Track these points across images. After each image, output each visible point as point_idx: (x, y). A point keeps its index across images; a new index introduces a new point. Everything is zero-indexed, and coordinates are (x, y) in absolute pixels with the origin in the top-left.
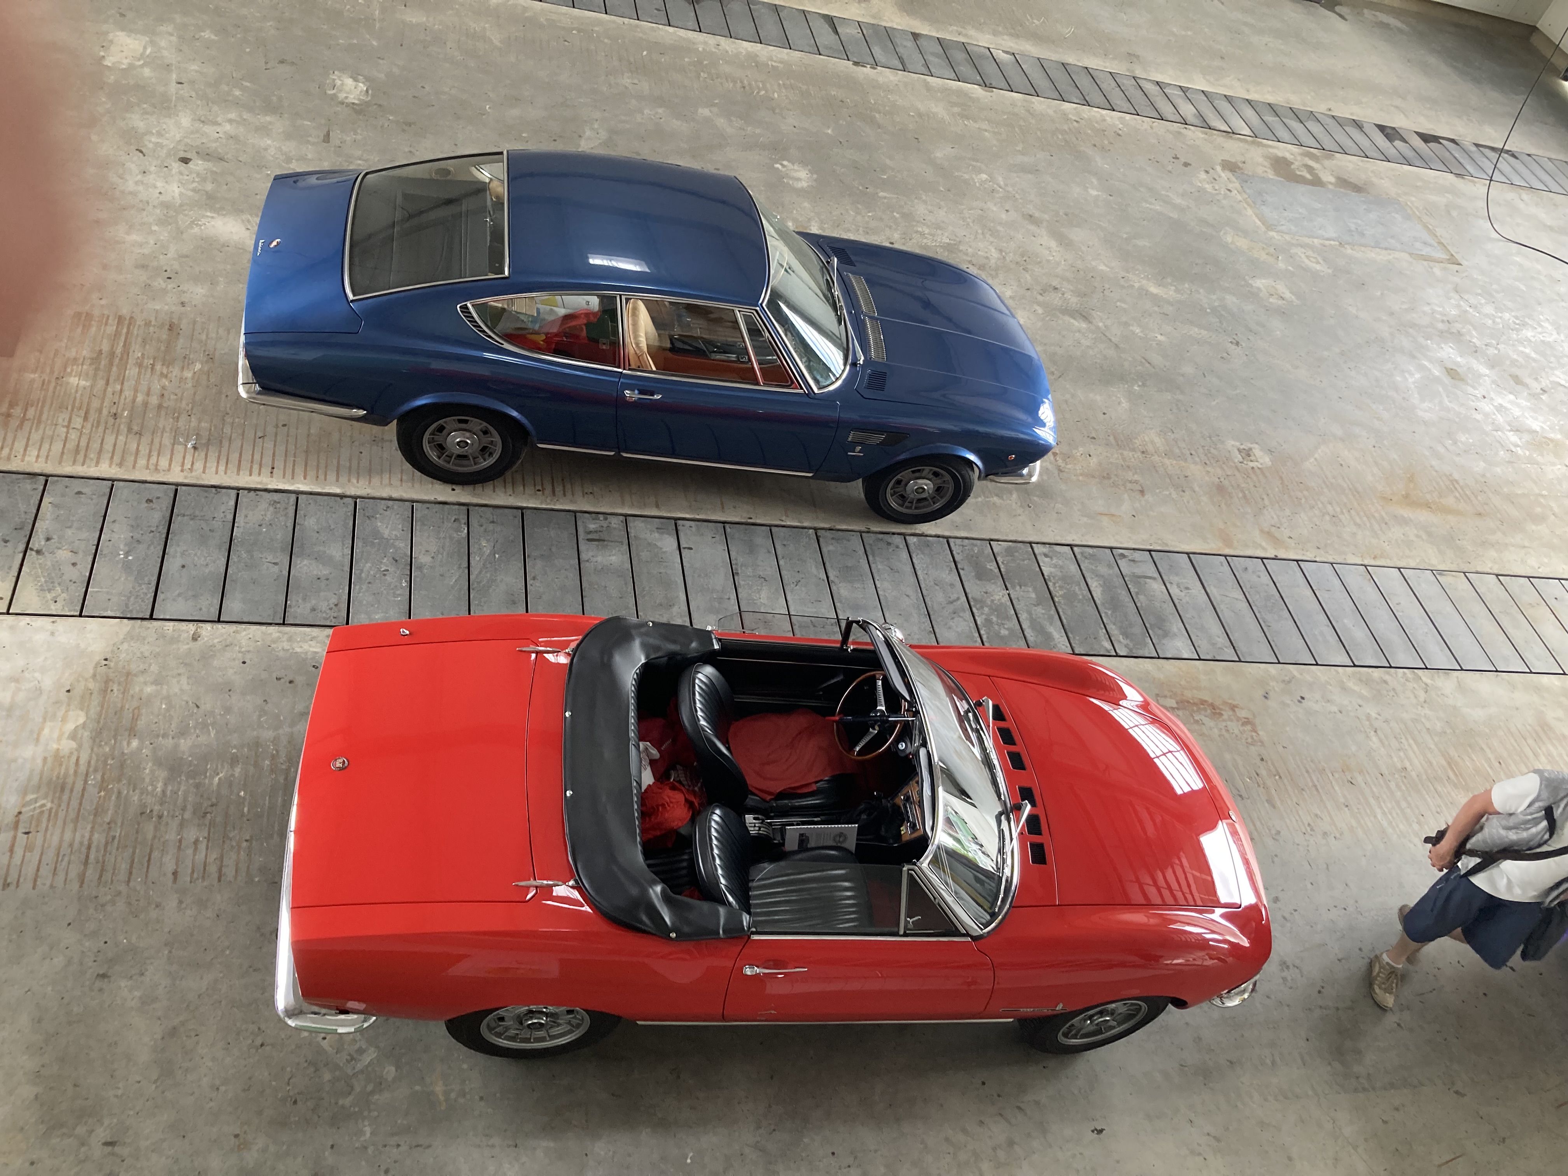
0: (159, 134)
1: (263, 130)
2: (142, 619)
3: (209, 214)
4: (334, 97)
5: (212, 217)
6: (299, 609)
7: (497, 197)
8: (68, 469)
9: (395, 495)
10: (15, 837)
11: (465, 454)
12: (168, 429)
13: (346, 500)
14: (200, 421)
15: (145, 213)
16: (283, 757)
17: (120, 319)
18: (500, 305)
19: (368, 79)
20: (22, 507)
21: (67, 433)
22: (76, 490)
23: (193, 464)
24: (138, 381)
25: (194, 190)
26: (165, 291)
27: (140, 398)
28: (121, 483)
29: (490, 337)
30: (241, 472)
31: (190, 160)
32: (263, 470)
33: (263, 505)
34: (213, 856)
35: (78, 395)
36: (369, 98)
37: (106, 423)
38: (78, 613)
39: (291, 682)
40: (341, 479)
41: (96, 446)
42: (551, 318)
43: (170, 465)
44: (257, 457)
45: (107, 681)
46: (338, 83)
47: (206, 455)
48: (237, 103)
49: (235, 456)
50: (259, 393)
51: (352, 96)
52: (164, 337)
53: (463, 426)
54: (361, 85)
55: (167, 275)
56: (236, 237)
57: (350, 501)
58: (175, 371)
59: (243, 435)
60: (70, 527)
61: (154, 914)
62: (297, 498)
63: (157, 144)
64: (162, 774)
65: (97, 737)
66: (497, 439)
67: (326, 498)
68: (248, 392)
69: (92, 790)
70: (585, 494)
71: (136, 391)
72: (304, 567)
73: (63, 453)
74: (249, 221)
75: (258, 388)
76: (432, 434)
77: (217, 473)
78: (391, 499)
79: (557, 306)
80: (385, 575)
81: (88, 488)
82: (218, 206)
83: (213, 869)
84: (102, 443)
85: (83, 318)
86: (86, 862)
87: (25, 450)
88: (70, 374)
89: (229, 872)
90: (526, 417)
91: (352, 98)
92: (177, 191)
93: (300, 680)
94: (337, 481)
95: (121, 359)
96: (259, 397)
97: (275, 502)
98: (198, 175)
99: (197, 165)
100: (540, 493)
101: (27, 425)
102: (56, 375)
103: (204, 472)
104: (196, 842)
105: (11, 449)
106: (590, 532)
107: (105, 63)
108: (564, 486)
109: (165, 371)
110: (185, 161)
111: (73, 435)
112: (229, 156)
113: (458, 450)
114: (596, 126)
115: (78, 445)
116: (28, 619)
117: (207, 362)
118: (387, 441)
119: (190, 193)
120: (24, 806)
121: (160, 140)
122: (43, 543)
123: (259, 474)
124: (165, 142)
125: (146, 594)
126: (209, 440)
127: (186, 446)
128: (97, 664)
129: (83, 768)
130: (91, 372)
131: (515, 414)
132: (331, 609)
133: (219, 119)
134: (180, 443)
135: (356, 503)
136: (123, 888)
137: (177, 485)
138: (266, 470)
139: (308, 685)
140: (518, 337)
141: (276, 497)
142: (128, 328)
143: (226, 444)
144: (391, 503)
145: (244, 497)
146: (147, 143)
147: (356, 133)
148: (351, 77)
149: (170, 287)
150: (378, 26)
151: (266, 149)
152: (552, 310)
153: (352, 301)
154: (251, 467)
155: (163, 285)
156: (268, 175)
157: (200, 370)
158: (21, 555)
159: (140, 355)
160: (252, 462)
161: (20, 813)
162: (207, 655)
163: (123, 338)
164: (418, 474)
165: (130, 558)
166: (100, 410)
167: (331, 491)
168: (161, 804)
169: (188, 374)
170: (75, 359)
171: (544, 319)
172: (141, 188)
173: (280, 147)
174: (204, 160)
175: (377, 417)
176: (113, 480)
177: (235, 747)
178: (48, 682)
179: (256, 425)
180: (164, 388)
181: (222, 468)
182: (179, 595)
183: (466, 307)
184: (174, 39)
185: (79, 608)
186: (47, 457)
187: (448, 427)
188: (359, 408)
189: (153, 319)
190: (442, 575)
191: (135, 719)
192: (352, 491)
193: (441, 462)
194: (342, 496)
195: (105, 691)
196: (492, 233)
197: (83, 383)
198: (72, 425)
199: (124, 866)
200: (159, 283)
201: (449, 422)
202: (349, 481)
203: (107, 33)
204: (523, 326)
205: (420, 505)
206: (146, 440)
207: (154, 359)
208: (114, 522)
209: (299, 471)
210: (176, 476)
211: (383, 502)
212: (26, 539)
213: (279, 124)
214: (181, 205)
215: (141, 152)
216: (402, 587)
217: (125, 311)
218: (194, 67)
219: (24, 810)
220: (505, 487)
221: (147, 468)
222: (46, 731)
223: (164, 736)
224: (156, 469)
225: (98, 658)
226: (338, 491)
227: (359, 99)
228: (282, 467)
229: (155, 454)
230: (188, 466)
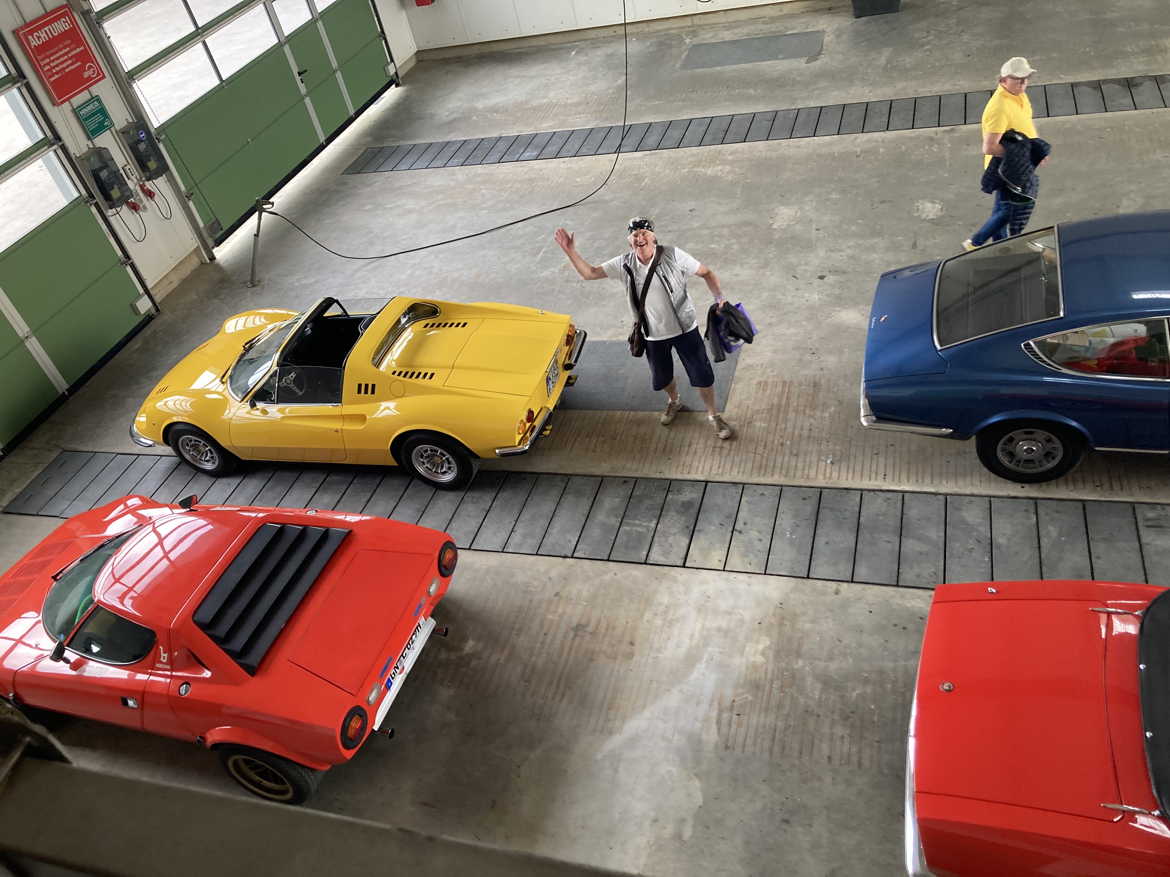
0: (806, 264)
1: (871, 249)
2: (803, 578)
3: (837, 309)
4: (918, 218)
5: (840, 311)
6: (908, 575)
7: (1050, 261)
8: (755, 480)
9: (976, 492)
10: (731, 716)
11: (1031, 458)
12: (814, 452)
13: (938, 497)
14: (835, 444)
15: (797, 315)
16: (900, 684)
17: (784, 383)
18: (1056, 341)
19: (942, 200)
20: (730, 503)
21: (755, 456)
22: (760, 493)
23: (831, 473)
24: (795, 422)
25: (827, 295)
26: (811, 362)
27: (797, 432)
28: (786, 488)
29: (1049, 365)
30: (864, 479)
31: (825, 276)
32: (878, 477)
33: (879, 501)
34: (854, 749)
35: (760, 433)
36: (944, 213)
37: (777, 449)
38: (763, 572)
39: (904, 628)
40: (934, 482)
41: (771, 464)
42: (1100, 347)
43: (817, 475)
44: (874, 468)
45: (783, 618)
46: (921, 207)
47: (840, 467)
48: (854, 235)
49: (858, 468)
50: (875, 422)
51: (931, 214)
52: (811, 391)
53: (1029, 436)
54: (937, 205)
55: (812, 351)
56: (855, 321)
57: (942, 498)
58: (818, 413)
59: (864, 453)
60: (757, 516)
61: (817, 784)
62: (903, 496)
63: (805, 271)
64: (818, 686)
65: (778, 654)
66: (1058, 444)
67: (924, 495)
68: (867, 422)
69: (775, 691)
70: (1141, 488)
71: (794, 427)
72: (910, 545)
73: (752, 469)
74: (863, 309)
75: (874, 418)
76: (1004, 444)
77: (847, 480)
78: (972, 495)
79: (1107, 337)
80: (971, 552)
81: (767, 491)
82: (843, 303)
83: (855, 759)
84: (775, 463)
85: (762, 385)
86: (773, 740)
87: (731, 469)
88: (756, 420)
89: (866, 763)
90: (1084, 426)
91: (931, 216)
92: (817, 297)
93: (911, 627)
94: (932, 483)
95: (785, 408)
96: (876, 424)
97: (888, 499)
98: (830, 285)
99: (829, 279)
100: (1099, 488)
101: (732, 453)
102: (747, 421)
103: (838, 479)
104: (842, 738)
105: (724, 468)
106: (1148, 520)
107: (773, 227)
108: (1121, 482)
109: (812, 414)
110: (822, 278)
111: (758, 458)
112: (850, 270)
113: (1026, 456)
114: (1132, 196)
115: (761, 465)
116: (735, 574)
117: (839, 405)
118: (968, 452)
119: (825, 298)
120: (736, 696)
121: (806, 268)
122: (742, 526)
123: (876, 479)
124: (809, 268)
125: (803, 561)
126: (841, 457)
127: (826, 462)
128: (776, 607)
129: (769, 676)
130: (768, 418)
131: (1074, 424)
132: (931, 576)
133: (843, 247)
134: (823, 460)
135: (946, 499)
136: (796, 762)
137: (822, 488)
138: (881, 477)
139: (917, 631)
140: (1074, 363)
141: (889, 495)
142: (789, 388)
143: (852, 459)
144: (973, 498)
145: (866, 496)
146: (798, 271)
147: (935, 239)
148: (930, 202)
149: (813, 359)
150: (948, 163)
151: (873, 261)
152: (1102, 341)
153: (940, 351)
154: (870, 475)
155: (810, 358)
156: (875, 277)
157: (834, 411)
158: (731, 534)
159: (796, 404)
160: (871, 471)
161: (734, 701)
162: (844, 605)
163: (786, 395)
164: (993, 475)
165: (794, 537)
166: (773, 441)
167: (928, 490)
168: (819, 707)
169: (826, 415)
170: (758, 411)
171: (1095, 349)
172: (795, 299)
173: (883, 258)
174: (834, 275)
175: (960, 434)
176: (782, 486)
177: (866, 672)
178: (747, 616)
179: (873, 446)
180: (811, 425)
181: (850, 476)
182: (825, 562)
183: (1029, 344)
184: (814, 204)
185: (764, 569)
186: (744, 472)
187: (1017, 438)
188: (947, 427)
189: (803, 381)
190: (1016, 553)
191: (800, 646)
192: (943, 490)
193: (1012, 466)
194: (936, 494)
195: (781, 625)
196: (1048, 290)
197: (763, 425)
198: (757, 452)
199: (796, 747)
200: (807, 357)
201: (1016, 434)
202: (941, 483)
203: (773, 209)
204: (1076, 355)
205: (996, 499)
206: (801, 459)
207: (805, 406)
208: (783, 513)
209: (904, 476)
210: (821, 482)
211: (967, 498)
212: (733, 524)
213: (880, 243)
214: (820, 306)
215: (795, 277)
216: (985, 562)
217: (787, 378)
218: (826, 218)
219: (736, 699)
220: (1067, 484)
221: (802, 477)
222: (747, 649)
223: (819, 659)
224: (808, 478)
225: (776, 602)
226: (932, 490)
227: (937, 215)
228: (891, 474)
229: (807, 468)
230: (828, 475)
